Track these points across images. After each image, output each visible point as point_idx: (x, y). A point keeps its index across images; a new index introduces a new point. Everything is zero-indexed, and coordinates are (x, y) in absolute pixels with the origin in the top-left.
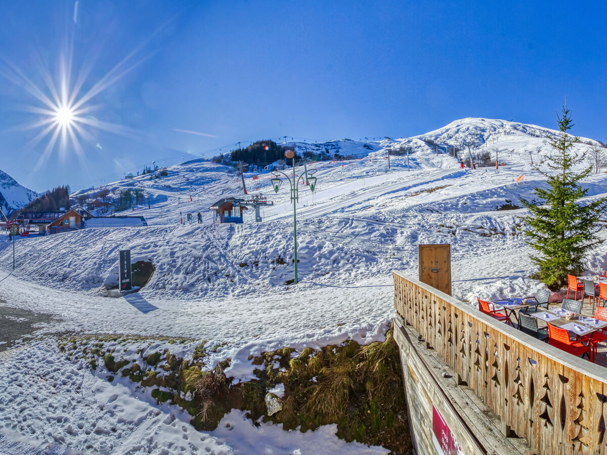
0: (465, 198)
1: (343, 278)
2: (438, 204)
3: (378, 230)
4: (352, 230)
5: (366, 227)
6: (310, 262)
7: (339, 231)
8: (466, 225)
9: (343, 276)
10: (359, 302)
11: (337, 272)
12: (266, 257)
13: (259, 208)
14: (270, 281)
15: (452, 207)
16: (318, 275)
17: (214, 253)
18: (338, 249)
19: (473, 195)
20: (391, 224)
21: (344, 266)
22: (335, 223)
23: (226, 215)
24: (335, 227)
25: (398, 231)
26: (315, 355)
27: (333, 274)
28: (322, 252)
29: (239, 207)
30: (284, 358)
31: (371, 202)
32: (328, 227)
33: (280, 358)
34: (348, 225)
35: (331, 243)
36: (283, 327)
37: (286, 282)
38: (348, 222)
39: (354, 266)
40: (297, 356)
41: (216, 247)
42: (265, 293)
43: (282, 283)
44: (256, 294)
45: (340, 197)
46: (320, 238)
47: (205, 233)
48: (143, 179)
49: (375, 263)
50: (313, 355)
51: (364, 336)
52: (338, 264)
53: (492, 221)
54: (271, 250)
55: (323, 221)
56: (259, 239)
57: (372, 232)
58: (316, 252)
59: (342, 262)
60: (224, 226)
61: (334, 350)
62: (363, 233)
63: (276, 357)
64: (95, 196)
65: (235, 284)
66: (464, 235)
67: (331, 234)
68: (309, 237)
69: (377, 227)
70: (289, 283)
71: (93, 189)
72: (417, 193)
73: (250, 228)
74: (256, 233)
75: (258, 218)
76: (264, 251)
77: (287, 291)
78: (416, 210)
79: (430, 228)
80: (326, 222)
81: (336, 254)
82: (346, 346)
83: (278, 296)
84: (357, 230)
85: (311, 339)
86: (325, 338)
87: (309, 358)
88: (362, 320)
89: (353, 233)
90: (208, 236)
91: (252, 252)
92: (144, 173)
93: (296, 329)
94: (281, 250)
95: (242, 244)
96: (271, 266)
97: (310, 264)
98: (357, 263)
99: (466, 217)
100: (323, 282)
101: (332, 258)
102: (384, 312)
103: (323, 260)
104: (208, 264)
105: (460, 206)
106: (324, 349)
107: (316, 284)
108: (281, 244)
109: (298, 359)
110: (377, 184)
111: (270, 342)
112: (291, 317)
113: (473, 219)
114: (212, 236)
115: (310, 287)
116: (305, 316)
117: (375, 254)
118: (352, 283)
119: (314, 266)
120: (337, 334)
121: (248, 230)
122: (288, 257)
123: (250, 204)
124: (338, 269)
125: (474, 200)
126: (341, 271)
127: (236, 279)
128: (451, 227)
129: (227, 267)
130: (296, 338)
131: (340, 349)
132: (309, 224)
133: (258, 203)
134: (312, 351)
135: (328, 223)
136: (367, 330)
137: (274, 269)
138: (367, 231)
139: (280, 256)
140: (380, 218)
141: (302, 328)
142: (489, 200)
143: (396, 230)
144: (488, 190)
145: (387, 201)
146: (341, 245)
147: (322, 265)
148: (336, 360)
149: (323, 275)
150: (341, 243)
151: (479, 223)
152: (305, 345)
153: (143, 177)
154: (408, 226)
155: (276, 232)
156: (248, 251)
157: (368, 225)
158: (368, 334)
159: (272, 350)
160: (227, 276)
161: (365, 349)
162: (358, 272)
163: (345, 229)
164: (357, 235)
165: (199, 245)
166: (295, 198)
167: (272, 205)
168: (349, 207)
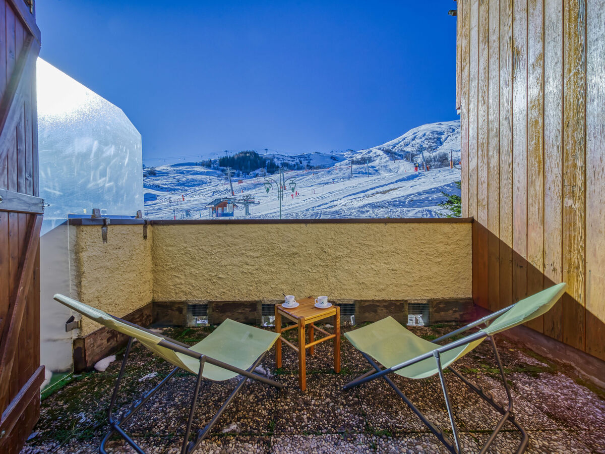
0: (412, 196)
2: (388, 202)
8: (408, 217)
13: (248, 206)
15: (400, 204)
19: (419, 193)
23: (220, 211)
29: (232, 205)
31: (336, 203)
34: (318, 217)
45: (312, 199)
53: (432, 213)
55: (299, 215)
72: (373, 195)
75: (248, 214)
78: (369, 207)
80: (301, 215)
99: (409, 211)
105: (407, 203)
110: (341, 188)
113: (414, 212)
123: (241, 203)
125: (421, 198)
133: (248, 201)
140: (341, 212)
142: (435, 196)
144: (434, 188)
145: (348, 202)
151: (420, 215)
166: (280, 197)
167: (259, 203)
168: (318, 206)
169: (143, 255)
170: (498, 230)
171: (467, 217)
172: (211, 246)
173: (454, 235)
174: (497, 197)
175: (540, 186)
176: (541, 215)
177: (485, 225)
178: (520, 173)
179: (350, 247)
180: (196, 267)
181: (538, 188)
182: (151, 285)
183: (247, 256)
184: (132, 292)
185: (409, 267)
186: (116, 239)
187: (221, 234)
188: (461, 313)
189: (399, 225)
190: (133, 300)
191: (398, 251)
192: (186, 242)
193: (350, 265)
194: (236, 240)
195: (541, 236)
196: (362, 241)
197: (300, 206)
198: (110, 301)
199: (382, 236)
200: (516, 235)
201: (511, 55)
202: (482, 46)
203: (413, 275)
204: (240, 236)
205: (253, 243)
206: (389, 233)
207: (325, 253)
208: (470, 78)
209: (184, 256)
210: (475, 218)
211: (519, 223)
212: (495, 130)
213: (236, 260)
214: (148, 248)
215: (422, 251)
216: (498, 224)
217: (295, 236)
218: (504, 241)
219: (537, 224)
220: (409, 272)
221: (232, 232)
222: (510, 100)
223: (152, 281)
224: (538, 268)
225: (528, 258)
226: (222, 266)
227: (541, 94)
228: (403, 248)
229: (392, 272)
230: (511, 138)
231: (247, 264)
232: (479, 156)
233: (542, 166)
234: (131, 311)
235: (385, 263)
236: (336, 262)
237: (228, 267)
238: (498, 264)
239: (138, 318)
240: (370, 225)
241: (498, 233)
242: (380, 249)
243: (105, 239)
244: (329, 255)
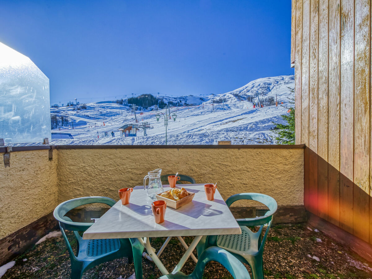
0: (252, 124)
2: (237, 128)
3: (205, 140)
4: (193, 140)
7: (187, 140)
8: (250, 137)
13: (146, 129)
15: (244, 129)
19: (257, 122)
20: (211, 137)
22: (185, 136)
23: (127, 133)
24: (184, 138)
25: (215, 141)
29: (135, 129)
31: (203, 128)
32: (181, 139)
34: (191, 138)
38: (191, 136)
45: (187, 125)
46: (178, 143)
53: (265, 135)
55: (179, 136)
57: (202, 141)
60: (129, 138)
62: (198, 141)
66: (248, 142)
67: (182, 142)
69: (204, 138)
72: (227, 123)
74: (146, 141)
75: (145, 135)
78: (225, 131)
79: (231, 139)
84: (195, 140)
89: (193, 141)
90: (120, 144)
92: (68, 106)
99: (250, 134)
105: (248, 128)
110: (206, 118)
113: (254, 134)
114: (123, 143)
121: (142, 140)
123: (141, 127)
125: (257, 125)
128: (242, 139)
132: (172, 137)
133: (146, 127)
135: (181, 137)
138: (200, 140)
140: (206, 134)
142: (266, 124)
143: (214, 140)
144: (266, 119)
145: (210, 127)
151: (257, 136)
153: (67, 108)
154: (220, 138)
155: (156, 140)
163: (189, 139)
164: (195, 142)
166: (166, 124)
167: (153, 128)
168: (191, 130)
169: (48, 173)
170: (327, 155)
171: (300, 144)
172: (105, 165)
173: (291, 158)
174: (326, 130)
175: (366, 123)
176: (367, 146)
177: (315, 150)
178: (347, 112)
179: (212, 167)
180: (92, 182)
181: (364, 124)
182: (56, 196)
183: (132, 173)
184: (37, 204)
185: (257, 182)
186: (20, 163)
187: (112, 157)
188: (296, 217)
189: (249, 150)
190: (37, 211)
191: (248, 169)
192: (84, 163)
193: (212, 180)
194: (124, 161)
195: (367, 163)
196: (221, 162)
197: (180, 130)
198: (13, 214)
199: (236, 158)
200: (343, 160)
201: (339, 19)
202: (313, 14)
203: (260, 188)
204: (127, 158)
205: (137, 163)
206: (241, 156)
207: (193, 171)
208: (303, 40)
209: (82, 173)
210: (307, 145)
211: (346, 151)
212: (324, 78)
213: (124, 176)
214: (53, 168)
215: (266, 170)
216: (327, 151)
217: (170, 158)
218: (332, 165)
219: (363, 153)
220: (256, 186)
221: (120, 155)
222: (338, 54)
223: (57, 194)
224: (364, 190)
225: (355, 180)
226: (113, 181)
227: (368, 48)
228: (252, 167)
229: (244, 186)
230: (338, 84)
231: (132, 180)
232: (310, 98)
233: (369, 107)
234: (36, 220)
235: (238, 179)
236: (201, 178)
237: (117, 182)
238: (327, 182)
239: (42, 224)
240: (227, 149)
241: (327, 158)
242: (235, 168)
243: (7, 163)
244: (196, 172)
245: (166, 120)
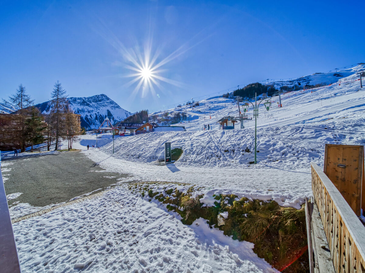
1: (288, 165)
3: (325, 135)
4: (301, 135)
5: (314, 133)
6: (266, 153)
7: (290, 135)
9: (288, 164)
10: (291, 181)
11: (284, 161)
12: (239, 148)
13: (243, 121)
14: (239, 161)
16: (270, 161)
17: (212, 145)
18: (287, 146)
20: (340, 131)
21: (290, 157)
22: (288, 130)
23: (225, 125)
24: (287, 133)
25: (347, 137)
26: (248, 202)
27: (281, 162)
28: (275, 147)
29: (231, 121)
30: (231, 199)
31: (332, 116)
32: (282, 133)
33: (229, 199)
34: (299, 131)
35: (283, 142)
36: (236, 184)
37: (249, 162)
38: (299, 130)
39: (298, 158)
40: (238, 200)
41: (213, 142)
42: (235, 167)
43: (247, 163)
44: (231, 167)
45: (304, 114)
46: (276, 139)
47: (210, 135)
48: (186, 107)
49: (318, 158)
50: (247, 202)
51: (284, 201)
52: (286, 155)
54: (243, 144)
55: (280, 129)
56: (237, 138)
57: (318, 137)
58: (271, 147)
59: (289, 155)
61: (261, 203)
62: (310, 137)
63: (227, 198)
64: (162, 116)
65: (221, 161)
67: (283, 137)
68: (268, 138)
69: (324, 133)
70: (251, 163)
71: (161, 112)
73: (233, 132)
74: (236, 134)
75: (242, 127)
76: (239, 145)
77: (249, 167)
80: (281, 129)
81: (285, 150)
82: (269, 203)
83: (242, 169)
84: (305, 135)
85: (248, 193)
86: (256, 195)
87: (245, 203)
88: (286, 191)
89: (301, 137)
90: (211, 137)
91: (232, 145)
92: (187, 104)
93: (242, 186)
94: (248, 144)
95: (227, 140)
96: (241, 153)
97: (266, 154)
98: (301, 157)
100: (272, 166)
101: (282, 151)
102: (307, 191)
103: (275, 152)
104: (209, 150)
106: (254, 201)
107: (267, 166)
108: (249, 141)
109: (238, 201)
111: (225, 190)
112: (243, 181)
114: (213, 136)
115: (263, 167)
116: (251, 181)
117: (319, 152)
118: (294, 169)
119: (268, 156)
120: (265, 194)
122: (252, 149)
123: (237, 119)
124: (285, 159)
126: (287, 160)
127: (221, 158)
129: (217, 151)
130: (240, 191)
131: (264, 203)
132: (269, 130)
133: (242, 119)
134: (247, 199)
135: (283, 130)
136: (287, 198)
137: (243, 154)
138: (314, 136)
139: (247, 148)
140: (329, 126)
141: (246, 187)
143: (345, 136)
145: (348, 114)
146: (290, 144)
147: (274, 155)
148: (260, 209)
149: (274, 161)
150: (290, 143)
152: (243, 196)
153: (186, 106)
154: (360, 133)
155: (248, 134)
156: (230, 144)
157: (316, 131)
158: (287, 201)
159: (226, 194)
160: (217, 156)
161: (282, 209)
162: (300, 163)
163: (295, 134)
164: (305, 138)
165: (206, 141)
166: (256, 115)
167: (251, 119)
168: (310, 120)
197: (291, 120)
245: (256, 110)
